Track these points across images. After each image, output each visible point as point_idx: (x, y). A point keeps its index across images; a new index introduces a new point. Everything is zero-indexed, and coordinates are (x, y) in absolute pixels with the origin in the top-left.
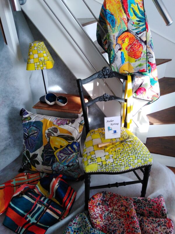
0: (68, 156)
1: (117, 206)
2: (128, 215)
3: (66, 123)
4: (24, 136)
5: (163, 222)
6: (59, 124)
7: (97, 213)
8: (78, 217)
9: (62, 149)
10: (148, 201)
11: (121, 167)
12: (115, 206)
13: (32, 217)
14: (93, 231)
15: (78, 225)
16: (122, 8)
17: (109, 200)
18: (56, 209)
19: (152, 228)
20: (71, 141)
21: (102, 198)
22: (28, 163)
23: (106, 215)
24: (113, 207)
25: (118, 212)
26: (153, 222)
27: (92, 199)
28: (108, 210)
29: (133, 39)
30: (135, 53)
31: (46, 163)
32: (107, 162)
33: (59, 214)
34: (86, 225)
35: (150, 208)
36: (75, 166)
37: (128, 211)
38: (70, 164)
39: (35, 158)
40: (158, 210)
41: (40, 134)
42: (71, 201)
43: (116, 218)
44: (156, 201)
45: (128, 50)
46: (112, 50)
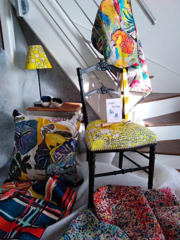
0: (66, 155)
1: (125, 198)
2: (139, 204)
3: (63, 120)
4: (15, 136)
5: (177, 209)
6: (55, 121)
7: (104, 206)
8: (82, 214)
9: (58, 147)
10: (157, 191)
11: (128, 142)
12: (122, 197)
13: (24, 220)
14: (102, 225)
15: (82, 223)
16: (115, 10)
17: (115, 193)
18: (54, 209)
19: (167, 215)
20: (69, 137)
21: (108, 191)
22: (18, 168)
23: (114, 208)
24: (121, 198)
25: (127, 203)
26: (167, 210)
27: (96, 191)
28: (115, 203)
29: (125, 37)
30: (128, 48)
31: (40, 166)
32: (114, 137)
33: (59, 214)
34: (92, 220)
35: (160, 199)
36: (72, 168)
37: (139, 199)
38: (67, 166)
39: (27, 161)
40: (168, 199)
41: (34, 132)
42: (72, 200)
43: (126, 210)
44: (165, 191)
45: (121, 47)
46: (107, 46)
